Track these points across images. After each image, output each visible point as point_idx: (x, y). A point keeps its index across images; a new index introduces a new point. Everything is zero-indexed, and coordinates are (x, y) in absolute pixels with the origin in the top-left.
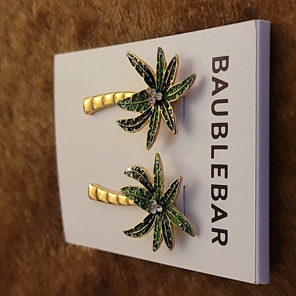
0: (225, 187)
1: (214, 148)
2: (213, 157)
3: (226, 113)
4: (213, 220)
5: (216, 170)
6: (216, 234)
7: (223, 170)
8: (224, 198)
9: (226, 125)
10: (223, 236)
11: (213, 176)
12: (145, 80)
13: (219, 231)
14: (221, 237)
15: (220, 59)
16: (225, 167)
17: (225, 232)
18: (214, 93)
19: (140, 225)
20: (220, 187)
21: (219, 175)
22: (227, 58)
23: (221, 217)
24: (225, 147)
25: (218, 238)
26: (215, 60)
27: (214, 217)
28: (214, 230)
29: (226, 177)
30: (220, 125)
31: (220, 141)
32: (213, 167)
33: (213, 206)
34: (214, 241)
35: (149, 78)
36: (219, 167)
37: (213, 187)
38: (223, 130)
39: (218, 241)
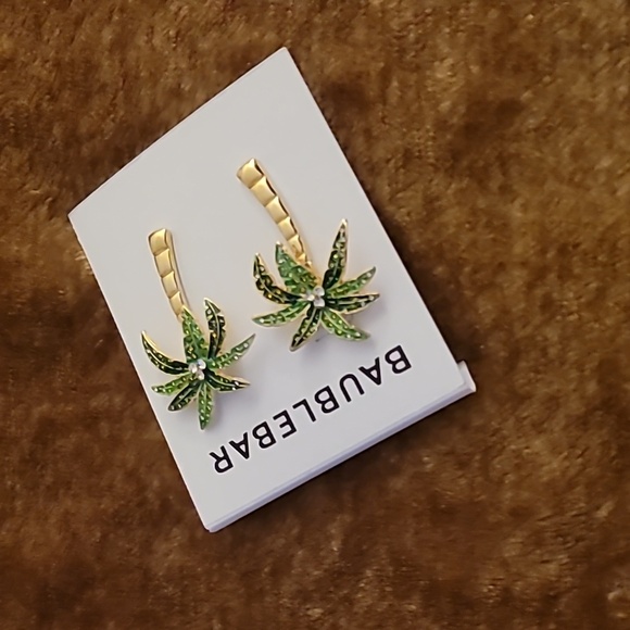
0: (273, 441)
1: (304, 402)
2: (295, 407)
3: (349, 399)
4: (232, 443)
5: (283, 419)
6: (221, 455)
7: (288, 428)
8: (262, 445)
9: (336, 406)
10: (223, 464)
11: (275, 418)
12: (327, 272)
13: (226, 457)
14: (221, 462)
15: (403, 358)
16: (294, 430)
17: (230, 466)
18: (362, 369)
19: (165, 359)
20: (269, 434)
21: (282, 426)
22: (408, 366)
23: (241, 452)
24: (313, 419)
25: (219, 460)
26: (399, 349)
27: (236, 442)
28: (223, 448)
29: (285, 436)
30: (332, 398)
31: (316, 408)
32: (285, 413)
33: (246, 435)
34: (213, 455)
35: (332, 275)
36: (289, 422)
37: (265, 425)
38: (329, 405)
39: (216, 460)
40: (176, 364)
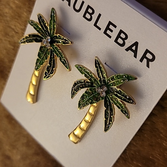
0: (121, 32)
1: (95, 25)
2: (100, 29)
3: (83, 2)
4: (135, 56)
5: (108, 32)
6: (145, 60)
7: (111, 27)
8: (127, 37)
10: (149, 56)
11: (110, 37)
13: (144, 56)
16: (110, 23)
17: (147, 51)
18: (69, 5)
19: (106, 112)
20: (119, 36)
21: (112, 31)
23: (136, 48)
24: (100, 15)
25: (149, 60)
27: (133, 54)
28: (141, 60)
29: (115, 27)
30: (87, 12)
32: (105, 33)
34: (148, 66)
35: (37, 39)
36: (108, 28)
37: (116, 41)
38: (90, 11)
39: (150, 62)
40: (106, 105)
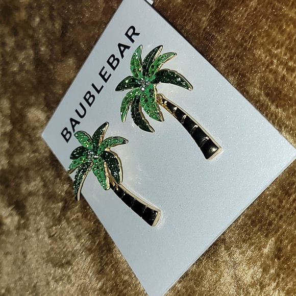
0: (108, 61)
1: (98, 92)
2: (102, 87)
3: (81, 104)
5: (106, 77)
6: (133, 37)
8: (113, 56)
9: (85, 98)
11: (110, 75)
13: (130, 38)
14: (132, 33)
15: (64, 136)
16: (100, 74)
17: (126, 34)
18: (79, 123)
20: (111, 64)
21: (106, 72)
22: (62, 133)
23: (123, 46)
25: (134, 33)
26: (67, 141)
27: (127, 49)
28: (133, 41)
29: (104, 67)
30: (87, 101)
32: (106, 81)
33: (122, 56)
34: (138, 34)
36: (103, 77)
37: (114, 68)
38: (88, 96)
39: (135, 32)
